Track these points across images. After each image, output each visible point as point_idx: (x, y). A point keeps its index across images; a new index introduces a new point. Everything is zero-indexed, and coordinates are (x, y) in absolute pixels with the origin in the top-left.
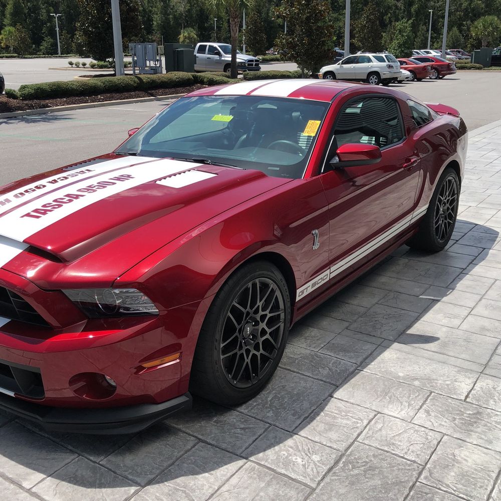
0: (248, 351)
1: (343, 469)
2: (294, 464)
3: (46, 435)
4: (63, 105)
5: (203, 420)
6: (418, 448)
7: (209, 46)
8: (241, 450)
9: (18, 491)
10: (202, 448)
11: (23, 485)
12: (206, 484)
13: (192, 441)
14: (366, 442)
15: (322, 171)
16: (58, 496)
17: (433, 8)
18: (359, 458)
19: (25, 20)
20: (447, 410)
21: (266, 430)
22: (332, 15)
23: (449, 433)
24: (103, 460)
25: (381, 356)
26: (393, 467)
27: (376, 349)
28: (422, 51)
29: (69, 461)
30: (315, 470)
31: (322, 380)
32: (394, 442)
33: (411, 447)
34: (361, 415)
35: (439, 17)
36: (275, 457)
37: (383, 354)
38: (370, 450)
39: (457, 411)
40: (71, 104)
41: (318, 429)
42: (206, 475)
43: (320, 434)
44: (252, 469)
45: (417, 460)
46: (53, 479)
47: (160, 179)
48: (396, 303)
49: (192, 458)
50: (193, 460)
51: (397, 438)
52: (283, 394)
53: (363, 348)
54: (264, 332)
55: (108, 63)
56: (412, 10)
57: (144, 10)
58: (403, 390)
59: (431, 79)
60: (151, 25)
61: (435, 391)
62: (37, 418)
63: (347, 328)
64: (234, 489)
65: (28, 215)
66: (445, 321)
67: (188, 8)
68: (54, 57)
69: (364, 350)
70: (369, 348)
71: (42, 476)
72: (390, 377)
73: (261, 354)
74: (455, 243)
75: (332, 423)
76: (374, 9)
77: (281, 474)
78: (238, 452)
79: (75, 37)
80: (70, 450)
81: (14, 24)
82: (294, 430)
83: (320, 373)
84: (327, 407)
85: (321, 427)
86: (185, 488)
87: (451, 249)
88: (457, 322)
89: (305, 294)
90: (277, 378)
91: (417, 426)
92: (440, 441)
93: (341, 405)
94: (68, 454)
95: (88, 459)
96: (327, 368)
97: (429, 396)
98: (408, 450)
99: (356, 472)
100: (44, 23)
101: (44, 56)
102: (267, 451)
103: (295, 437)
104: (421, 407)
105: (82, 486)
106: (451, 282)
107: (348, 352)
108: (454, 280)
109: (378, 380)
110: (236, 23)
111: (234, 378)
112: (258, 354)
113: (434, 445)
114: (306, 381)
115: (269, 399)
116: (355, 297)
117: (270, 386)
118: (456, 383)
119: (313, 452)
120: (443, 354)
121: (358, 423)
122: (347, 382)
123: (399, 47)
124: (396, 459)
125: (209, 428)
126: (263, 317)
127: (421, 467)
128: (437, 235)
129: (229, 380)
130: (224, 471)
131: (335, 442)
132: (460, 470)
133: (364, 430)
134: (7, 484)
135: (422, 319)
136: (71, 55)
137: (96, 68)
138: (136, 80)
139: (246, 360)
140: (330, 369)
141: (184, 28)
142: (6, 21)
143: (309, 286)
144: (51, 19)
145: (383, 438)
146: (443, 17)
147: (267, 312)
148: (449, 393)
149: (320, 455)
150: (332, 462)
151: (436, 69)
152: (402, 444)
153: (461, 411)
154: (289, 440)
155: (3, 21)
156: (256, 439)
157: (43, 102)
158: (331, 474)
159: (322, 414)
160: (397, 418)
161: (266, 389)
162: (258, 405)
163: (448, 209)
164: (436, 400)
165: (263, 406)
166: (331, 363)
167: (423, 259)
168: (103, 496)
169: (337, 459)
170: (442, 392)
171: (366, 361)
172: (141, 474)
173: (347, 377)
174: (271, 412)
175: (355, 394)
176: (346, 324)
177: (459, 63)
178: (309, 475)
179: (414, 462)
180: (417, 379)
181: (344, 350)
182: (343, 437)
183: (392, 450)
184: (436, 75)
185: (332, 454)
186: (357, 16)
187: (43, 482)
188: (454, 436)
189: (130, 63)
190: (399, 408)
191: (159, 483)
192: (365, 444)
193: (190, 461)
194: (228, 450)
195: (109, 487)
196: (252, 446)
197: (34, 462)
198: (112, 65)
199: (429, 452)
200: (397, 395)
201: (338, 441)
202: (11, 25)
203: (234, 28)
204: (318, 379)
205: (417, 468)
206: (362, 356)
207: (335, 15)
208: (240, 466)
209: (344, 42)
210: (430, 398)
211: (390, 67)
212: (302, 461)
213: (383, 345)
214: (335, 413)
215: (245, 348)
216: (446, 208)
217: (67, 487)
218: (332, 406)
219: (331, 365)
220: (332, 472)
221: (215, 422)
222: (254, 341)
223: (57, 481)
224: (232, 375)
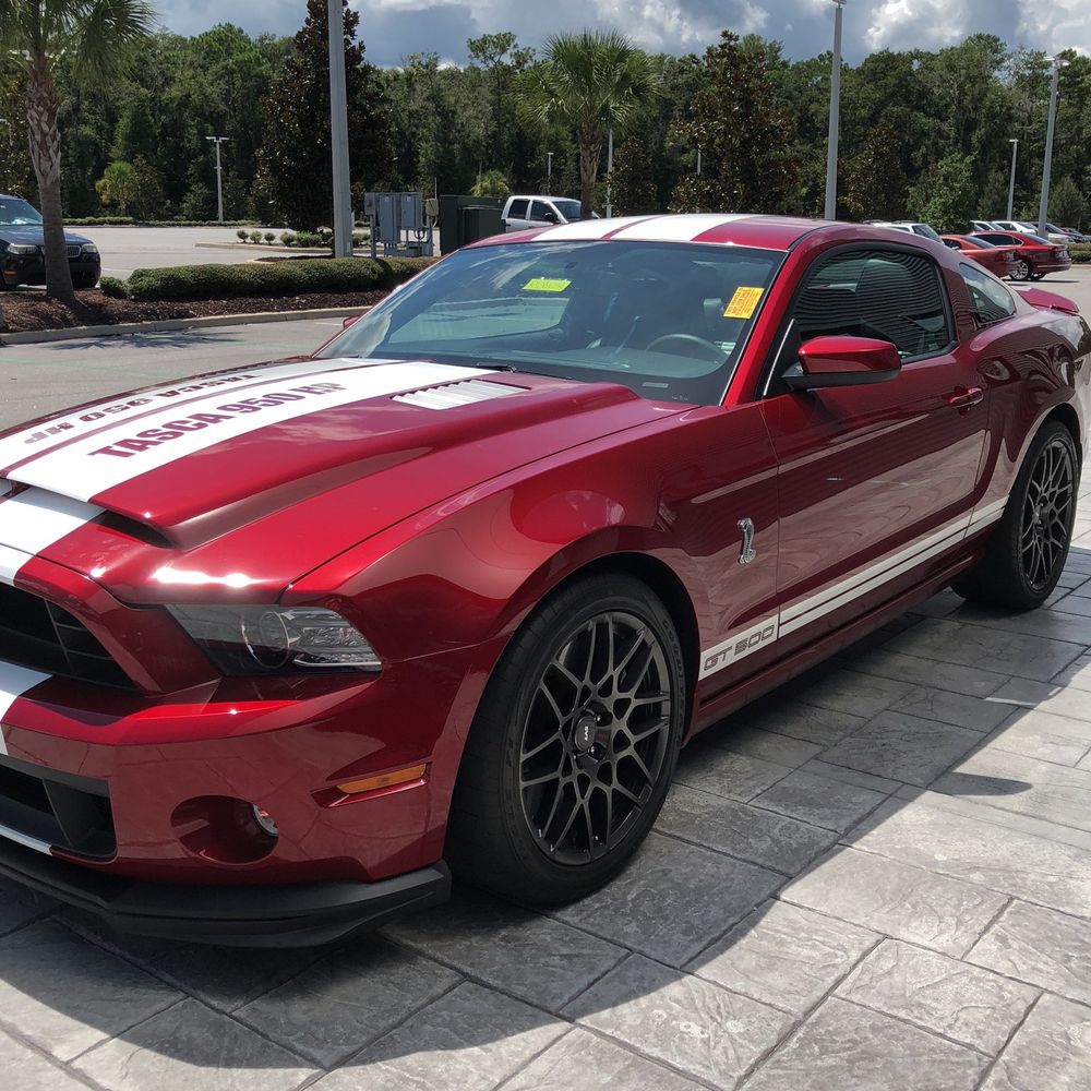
0: (584, 782)
1: (798, 1054)
2: (682, 1039)
3: (118, 951)
4: (220, 314)
5: (475, 934)
6: (981, 1017)
7: (535, 202)
8: (560, 1003)
9: (41, 1064)
10: (471, 993)
11: (54, 1054)
12: (474, 1070)
13: (447, 978)
14: (856, 998)
15: (765, 394)
16: (131, 1079)
17: (1019, 135)
18: (838, 1032)
19: (155, 151)
20: (1049, 938)
21: (620, 961)
22: (799, 147)
23: (1055, 988)
24: (241, 1009)
25: (894, 816)
26: (920, 1055)
27: (883, 802)
28: (994, 222)
29: (163, 1005)
30: (731, 1053)
31: (754, 863)
32: (923, 1002)
33: (963, 1015)
34: (843, 940)
35: (1031, 155)
36: (638, 1022)
37: (898, 814)
38: (865, 1015)
39: (1073, 940)
40: (236, 312)
41: (742, 965)
42: (476, 1050)
43: (747, 976)
44: (582, 1043)
45: (977, 1042)
46: (124, 1044)
47: (402, 394)
48: (932, 710)
49: (444, 1013)
50: (448, 1018)
51: (928, 992)
52: (662, 887)
53: (854, 800)
54: (621, 741)
55: (319, 237)
56: (974, 139)
57: (401, 132)
58: (945, 891)
59: (1013, 279)
60: (415, 164)
61: (1019, 895)
62: (96, 905)
63: (816, 758)
64: (538, 1085)
65: (106, 450)
66: (1045, 751)
67: (492, 128)
68: (208, 225)
69: (856, 804)
70: (866, 799)
71: (100, 1035)
72: (914, 863)
73: (614, 790)
74: (1068, 594)
75: (776, 954)
76: (890, 132)
77: (650, 1058)
78: (553, 1006)
79: (254, 183)
80: (168, 984)
81: (129, 157)
82: (685, 965)
83: (751, 847)
84: (764, 919)
85: (751, 961)
86: (424, 1076)
87: (1060, 606)
88: (1072, 754)
89: (721, 665)
90: (650, 854)
91: (978, 969)
92: (1034, 1004)
93: (796, 915)
94: (161, 992)
95: (207, 1005)
96: (769, 839)
97: (1005, 906)
98: (956, 1021)
99: (829, 1061)
100: (191, 156)
101: (188, 222)
102: (620, 1007)
103: (687, 979)
104: (987, 929)
105: (188, 1062)
106: (1060, 672)
107: (819, 806)
108: (1066, 667)
109: (885, 867)
110: (591, 153)
111: (551, 838)
112: (607, 790)
113: (1018, 1012)
114: (717, 863)
115: (630, 897)
116: (838, 694)
117: (633, 870)
118: (1071, 881)
119: (728, 1013)
120: (1041, 819)
121: (836, 956)
122: (813, 869)
123: (945, 212)
124: (925, 1037)
125: (489, 953)
126: (621, 706)
127: (986, 1059)
128: (1027, 571)
129: (537, 840)
130: (516, 1045)
131: (783, 994)
132: (1083, 1070)
133: (850, 972)
134: (18, 1048)
135: (991, 745)
136: (243, 221)
137: (294, 246)
138: (377, 266)
139: (580, 801)
140: (773, 840)
141: (484, 171)
142: (115, 152)
143: (730, 648)
144: (206, 147)
145: (894, 991)
146: (1041, 156)
147: (630, 694)
148: (1055, 902)
149: (746, 1020)
150: (774, 1038)
151: (1025, 259)
152: (940, 1007)
153: (1082, 941)
154: (671, 985)
155: (110, 151)
156: (596, 980)
157: (178, 307)
158: (769, 1063)
159: (753, 932)
160: (929, 949)
161: (623, 876)
162: (605, 907)
163: (1052, 514)
164: (1024, 914)
165: (616, 910)
166: (779, 826)
167: (994, 623)
168: (233, 1085)
169: (785, 1031)
170: (1038, 898)
171: (859, 827)
172: (325, 1041)
173: (814, 860)
174: (634, 924)
175: (832, 895)
176: (814, 750)
177: (1075, 249)
178: (717, 1064)
179: (970, 1047)
180: (978, 869)
181: (809, 802)
182: (801, 985)
183: (917, 1017)
184: (1026, 271)
185: (773, 1020)
186: (853, 150)
187: (101, 1049)
188: (1069, 996)
189: (366, 238)
190: (935, 929)
191: (363, 1062)
192: (853, 1002)
193: (439, 1020)
194: (530, 1000)
195: (249, 1065)
196: (587, 994)
197: (85, 1005)
198: (328, 241)
199: (1007, 1027)
200: (929, 901)
201: (790, 992)
202: (125, 159)
203: (587, 164)
204: (745, 860)
205: (976, 1061)
206: (851, 816)
207: (807, 148)
208: (555, 1036)
209: (823, 202)
210: (1008, 910)
212: (702, 1033)
213: (899, 794)
214: (785, 934)
215: (576, 772)
216: (1046, 511)
217: (152, 1062)
218: (776, 918)
219: (776, 831)
220: (772, 1060)
221: (502, 939)
222: (600, 759)
223: (132, 1048)
224: (546, 829)
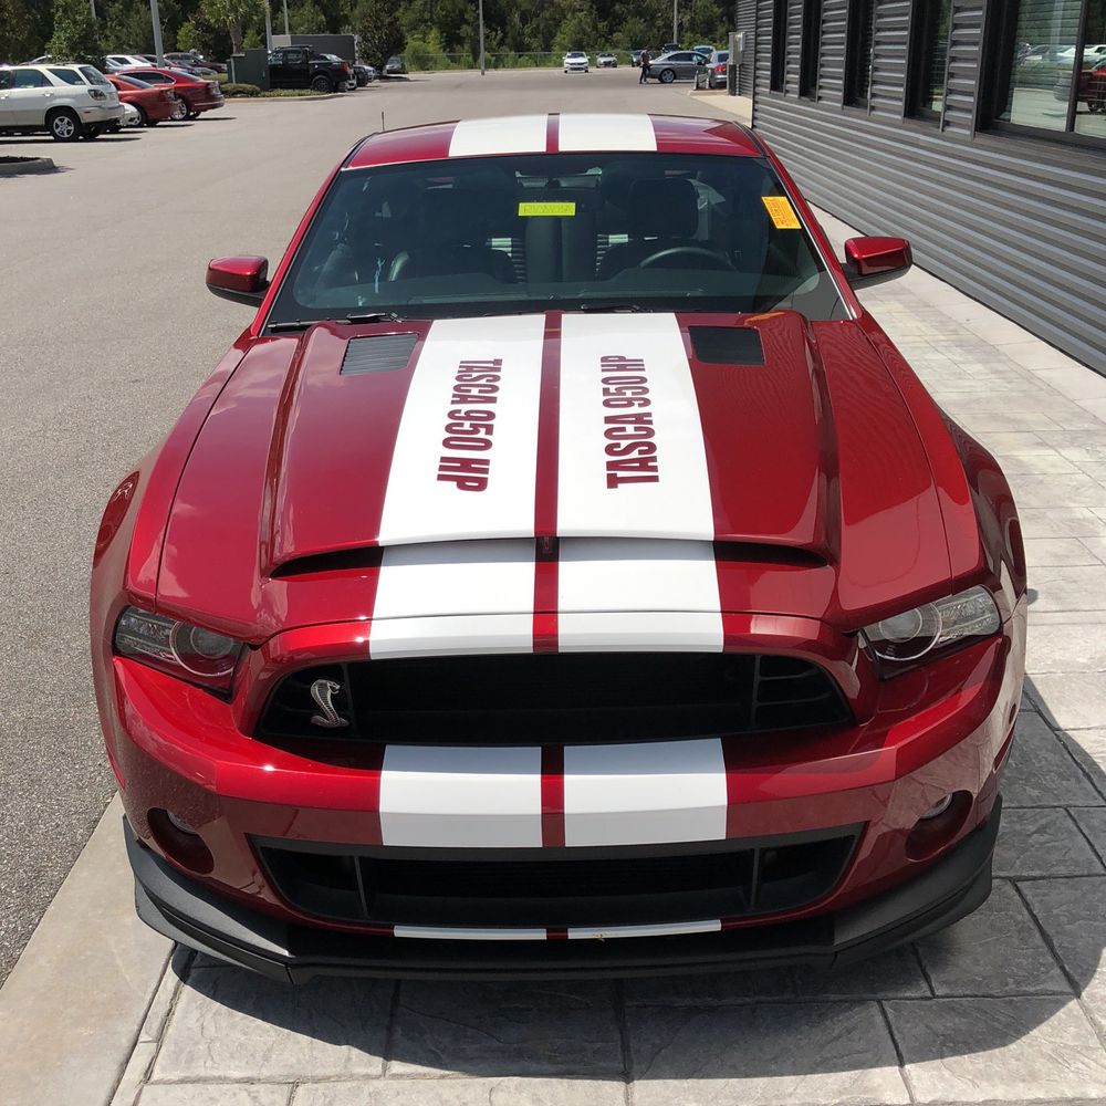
8: (1099, 865)
10: (1038, 888)
13: (1003, 887)
16: (983, 1083)
21: (1072, 818)
24: (935, 988)
29: (880, 1019)
49: (1055, 911)
50: (1066, 913)
78: (1100, 870)
82: (1104, 800)
84: (1083, 747)
93: (1091, 737)
94: (855, 1010)
95: (906, 999)
109: (1069, 680)
151: (182, 97)
156: (1087, 839)
159: (1095, 759)
172: (1034, 975)
184: (184, 110)
187: (913, 1077)
191: (1086, 975)
193: (1064, 918)
194: (1077, 873)
196: (1099, 850)
211: (96, 94)
217: (969, 1061)
